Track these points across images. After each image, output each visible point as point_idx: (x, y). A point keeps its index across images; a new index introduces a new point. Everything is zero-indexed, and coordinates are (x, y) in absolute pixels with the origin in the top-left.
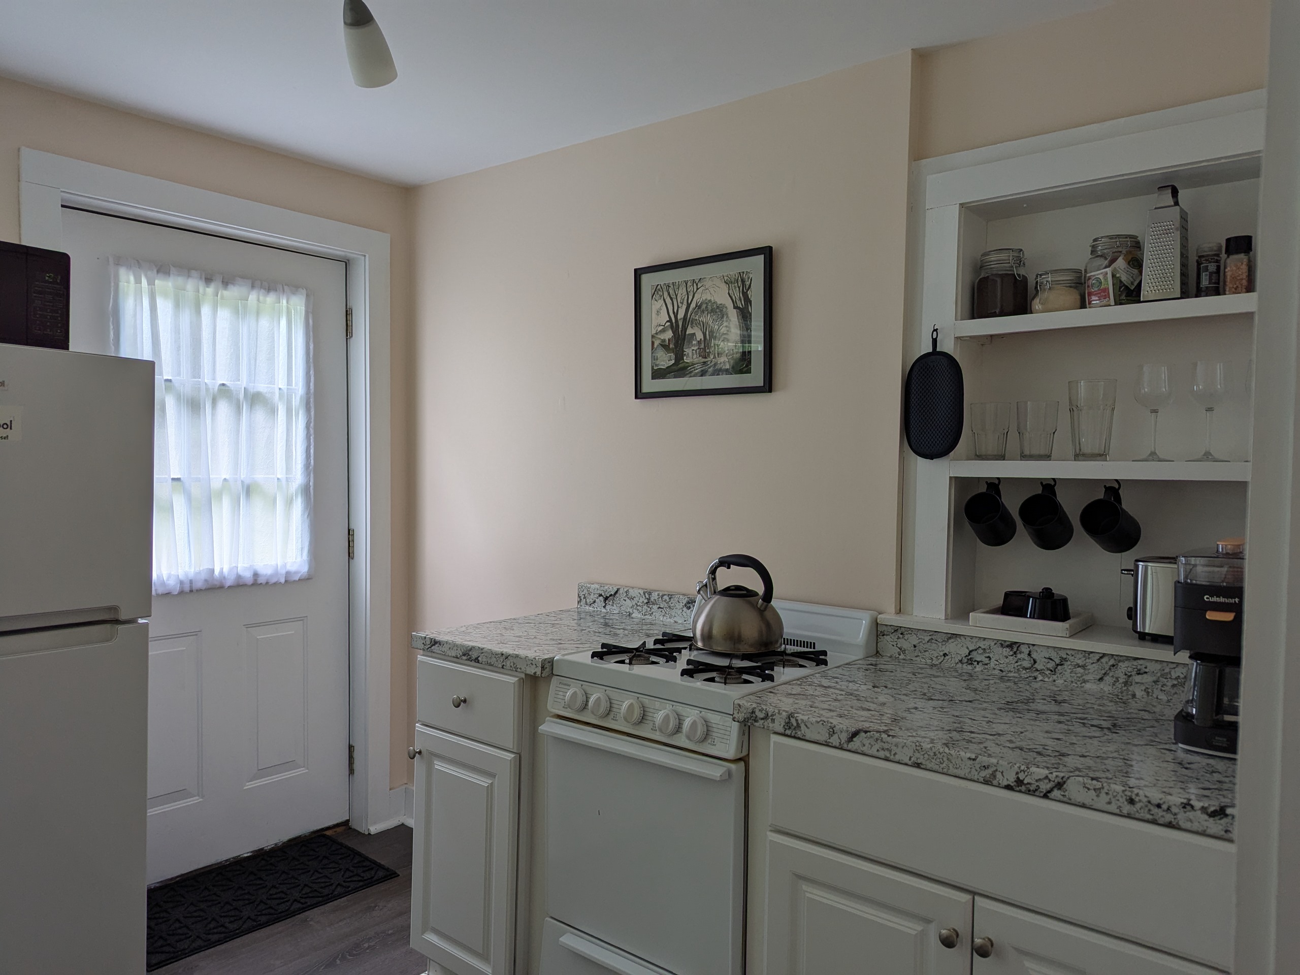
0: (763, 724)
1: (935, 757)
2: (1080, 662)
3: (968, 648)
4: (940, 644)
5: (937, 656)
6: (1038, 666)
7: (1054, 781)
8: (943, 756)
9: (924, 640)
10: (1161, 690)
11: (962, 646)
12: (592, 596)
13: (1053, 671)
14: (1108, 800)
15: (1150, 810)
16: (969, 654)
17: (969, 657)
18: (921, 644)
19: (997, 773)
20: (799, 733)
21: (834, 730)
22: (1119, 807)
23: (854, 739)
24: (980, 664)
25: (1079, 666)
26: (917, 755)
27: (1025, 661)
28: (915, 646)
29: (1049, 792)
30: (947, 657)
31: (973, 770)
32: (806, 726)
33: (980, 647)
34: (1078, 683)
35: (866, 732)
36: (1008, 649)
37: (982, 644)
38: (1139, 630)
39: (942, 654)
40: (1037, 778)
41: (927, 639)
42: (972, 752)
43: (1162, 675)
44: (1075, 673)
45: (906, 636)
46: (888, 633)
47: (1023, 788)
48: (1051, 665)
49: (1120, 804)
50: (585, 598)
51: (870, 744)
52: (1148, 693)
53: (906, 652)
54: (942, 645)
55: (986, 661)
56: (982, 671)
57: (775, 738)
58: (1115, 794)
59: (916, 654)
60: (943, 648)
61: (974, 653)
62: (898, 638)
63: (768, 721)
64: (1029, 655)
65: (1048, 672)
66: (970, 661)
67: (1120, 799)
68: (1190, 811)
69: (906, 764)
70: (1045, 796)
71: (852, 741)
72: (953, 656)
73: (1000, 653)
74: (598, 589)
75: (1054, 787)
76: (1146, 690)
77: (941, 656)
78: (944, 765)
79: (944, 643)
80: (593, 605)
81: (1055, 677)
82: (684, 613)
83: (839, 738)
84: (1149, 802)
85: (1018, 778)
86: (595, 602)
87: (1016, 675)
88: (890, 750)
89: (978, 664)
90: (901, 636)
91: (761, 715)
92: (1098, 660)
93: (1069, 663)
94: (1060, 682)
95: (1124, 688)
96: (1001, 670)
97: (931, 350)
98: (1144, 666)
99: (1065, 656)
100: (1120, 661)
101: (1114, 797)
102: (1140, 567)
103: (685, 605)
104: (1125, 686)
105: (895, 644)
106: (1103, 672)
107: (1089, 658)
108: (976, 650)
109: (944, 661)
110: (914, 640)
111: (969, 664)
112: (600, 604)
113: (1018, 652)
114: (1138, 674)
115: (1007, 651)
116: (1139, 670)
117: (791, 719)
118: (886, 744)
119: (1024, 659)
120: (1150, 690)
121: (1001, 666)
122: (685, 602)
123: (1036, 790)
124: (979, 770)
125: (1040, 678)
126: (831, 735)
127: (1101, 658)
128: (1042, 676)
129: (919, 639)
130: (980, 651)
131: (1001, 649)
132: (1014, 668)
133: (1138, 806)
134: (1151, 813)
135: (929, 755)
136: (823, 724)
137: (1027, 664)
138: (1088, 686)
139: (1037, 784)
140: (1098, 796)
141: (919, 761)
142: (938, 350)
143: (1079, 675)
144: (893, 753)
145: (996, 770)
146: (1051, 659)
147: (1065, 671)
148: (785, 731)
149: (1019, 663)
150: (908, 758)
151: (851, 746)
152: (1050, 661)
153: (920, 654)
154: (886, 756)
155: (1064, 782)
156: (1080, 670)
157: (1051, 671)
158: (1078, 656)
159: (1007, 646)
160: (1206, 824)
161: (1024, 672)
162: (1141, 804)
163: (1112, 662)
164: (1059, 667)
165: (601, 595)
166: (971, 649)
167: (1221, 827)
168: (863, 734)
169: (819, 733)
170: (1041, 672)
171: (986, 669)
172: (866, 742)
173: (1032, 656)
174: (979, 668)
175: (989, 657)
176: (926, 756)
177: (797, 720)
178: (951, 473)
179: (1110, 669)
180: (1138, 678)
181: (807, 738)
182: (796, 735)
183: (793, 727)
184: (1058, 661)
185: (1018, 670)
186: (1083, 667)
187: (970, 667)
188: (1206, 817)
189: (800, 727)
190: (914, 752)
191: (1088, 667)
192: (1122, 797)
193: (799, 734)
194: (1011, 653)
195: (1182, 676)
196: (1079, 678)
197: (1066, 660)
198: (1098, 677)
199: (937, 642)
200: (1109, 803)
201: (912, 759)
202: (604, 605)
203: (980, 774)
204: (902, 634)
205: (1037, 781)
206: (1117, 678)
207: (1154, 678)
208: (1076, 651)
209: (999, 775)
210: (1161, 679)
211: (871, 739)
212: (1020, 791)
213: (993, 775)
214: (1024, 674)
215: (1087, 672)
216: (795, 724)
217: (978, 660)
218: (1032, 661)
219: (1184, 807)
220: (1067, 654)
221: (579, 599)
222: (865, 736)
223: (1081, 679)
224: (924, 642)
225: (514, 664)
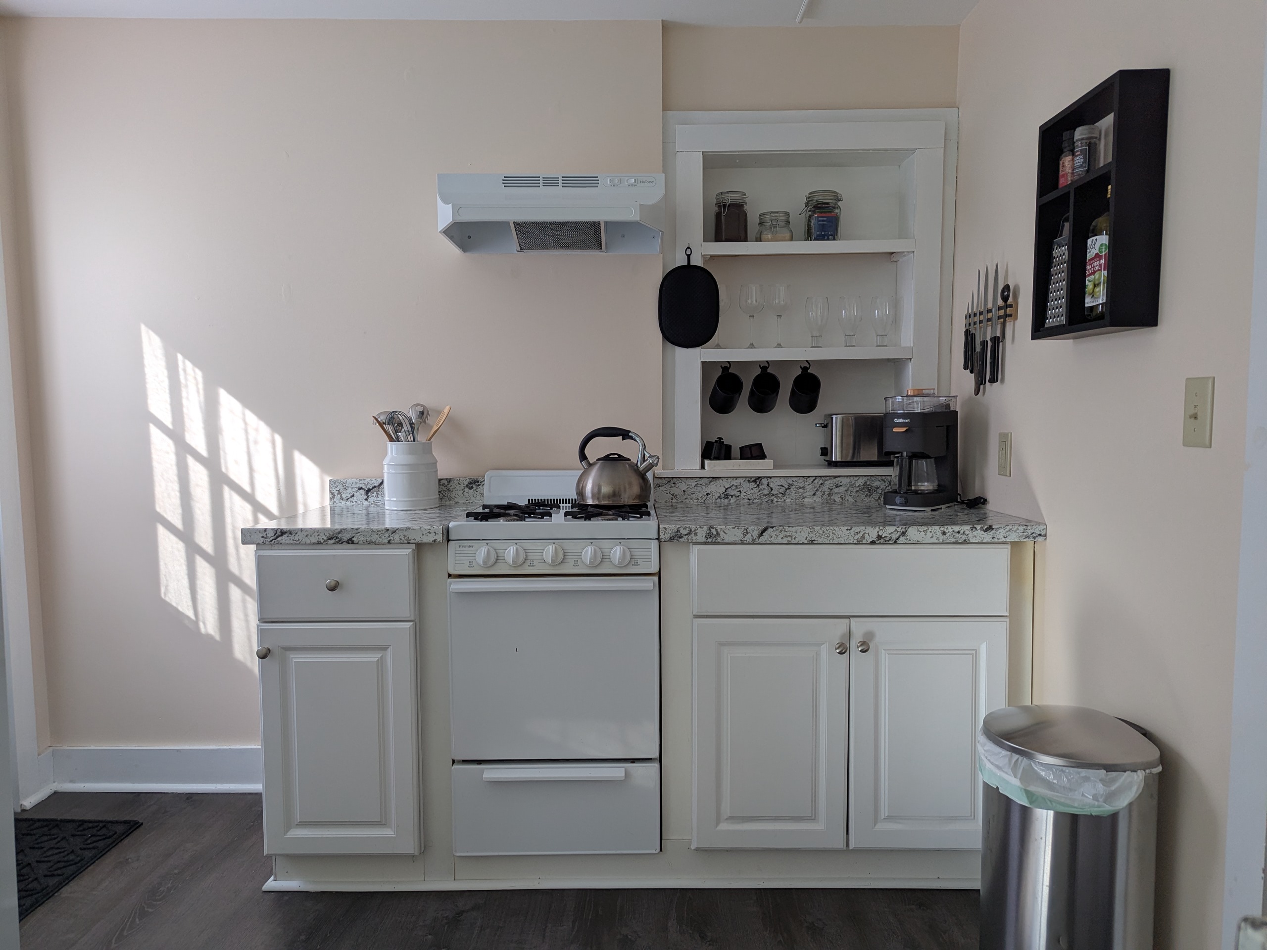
0: (687, 539)
1: (824, 534)
2: (801, 485)
3: (724, 487)
4: (704, 487)
5: (702, 496)
6: (774, 492)
7: (900, 532)
8: (829, 532)
9: (691, 485)
10: (850, 495)
11: (721, 486)
12: (349, 490)
13: (784, 494)
14: (931, 536)
15: (954, 536)
16: (726, 491)
17: (726, 493)
18: (689, 489)
19: (866, 534)
20: (719, 538)
21: (747, 531)
22: (938, 539)
23: (764, 534)
24: (734, 497)
25: (800, 488)
26: (811, 535)
27: (765, 490)
28: (684, 491)
29: (898, 539)
30: (709, 496)
31: (850, 536)
32: (725, 532)
33: (733, 485)
34: (800, 499)
35: (772, 527)
36: (753, 484)
37: (735, 482)
38: (834, 460)
39: (705, 494)
40: (890, 532)
41: (694, 484)
42: (849, 526)
43: (850, 486)
44: (798, 493)
45: (677, 484)
46: (662, 485)
47: (882, 541)
48: (783, 490)
49: (937, 536)
50: (339, 493)
51: (776, 535)
52: (842, 498)
53: (678, 497)
54: (705, 487)
55: (738, 494)
56: (735, 502)
57: (696, 548)
58: (935, 531)
59: (685, 497)
60: (706, 489)
61: (729, 490)
62: (671, 487)
63: (692, 535)
64: (768, 485)
65: (780, 495)
66: (727, 496)
67: (938, 534)
68: (975, 531)
69: (803, 544)
70: (895, 542)
71: (762, 536)
72: (714, 494)
73: (747, 487)
74: (356, 483)
75: (900, 536)
76: (841, 497)
77: (705, 496)
78: (830, 537)
79: (707, 486)
80: (352, 499)
81: (785, 498)
82: (465, 493)
83: (752, 536)
84: (953, 531)
85: (879, 535)
86: (353, 496)
87: (759, 501)
88: (791, 536)
89: (732, 497)
90: (673, 485)
91: (686, 532)
92: (812, 482)
93: (794, 487)
94: (788, 500)
95: (828, 498)
96: (749, 499)
97: (686, 263)
98: (840, 482)
99: (791, 483)
100: (826, 480)
101: (935, 533)
102: (834, 418)
103: (467, 486)
104: (829, 496)
105: (668, 492)
106: (815, 489)
107: (807, 482)
108: (730, 487)
109: (708, 499)
110: (683, 486)
111: (726, 498)
112: (360, 497)
113: (760, 484)
114: (836, 487)
115: (753, 485)
116: (837, 485)
117: (712, 529)
118: (788, 532)
119: (764, 489)
120: (843, 497)
121: (748, 496)
122: (466, 483)
123: (890, 540)
124: (854, 535)
125: (775, 500)
126: (745, 535)
127: (814, 480)
128: (777, 498)
129: (688, 485)
130: (734, 488)
131: (748, 484)
132: (758, 496)
133: (948, 535)
134: (955, 537)
135: (819, 533)
136: (738, 528)
137: (766, 492)
138: (806, 500)
139: (890, 536)
140: (925, 535)
141: (813, 539)
142: (691, 264)
143: (800, 494)
144: (793, 537)
145: (865, 533)
146: (783, 486)
147: (792, 493)
148: (707, 540)
149: (761, 492)
150: (805, 539)
151: (762, 540)
152: (782, 487)
153: (688, 497)
154: (788, 541)
155: (906, 531)
156: (801, 490)
157: (783, 494)
158: (800, 481)
159: (753, 481)
160: (983, 536)
161: (765, 497)
162: (949, 533)
163: (821, 482)
164: (788, 491)
165: (361, 488)
166: (726, 487)
167: (990, 536)
168: (770, 529)
169: (735, 535)
170: (776, 496)
171: (737, 500)
172: (773, 534)
173: (770, 485)
174: (733, 500)
175: (740, 491)
176: (818, 534)
177: (716, 530)
178: (702, 358)
179: (820, 487)
180: (836, 490)
181: (726, 541)
182: (717, 541)
183: (713, 536)
184: (787, 487)
185: (760, 497)
186: (803, 488)
187: (726, 500)
188: (983, 532)
189: (720, 534)
190: (809, 533)
191: (806, 488)
192: (939, 532)
193: (719, 540)
194: (756, 486)
195: (862, 484)
196: (801, 496)
197: (792, 485)
198: (812, 493)
199: (701, 486)
200: (932, 537)
201: (808, 539)
202: (366, 497)
203: (855, 538)
204: (674, 484)
205: (890, 534)
206: (824, 492)
207: (846, 488)
208: (799, 478)
209: (866, 536)
210: (850, 488)
211: (777, 531)
212: (880, 544)
213: (863, 537)
214: (765, 499)
215: (805, 491)
216: (715, 533)
217: (732, 494)
218: (770, 489)
219: (972, 530)
220: (793, 481)
221: (331, 496)
222: (772, 530)
223: (802, 496)
224: (691, 487)
225: (405, 536)
